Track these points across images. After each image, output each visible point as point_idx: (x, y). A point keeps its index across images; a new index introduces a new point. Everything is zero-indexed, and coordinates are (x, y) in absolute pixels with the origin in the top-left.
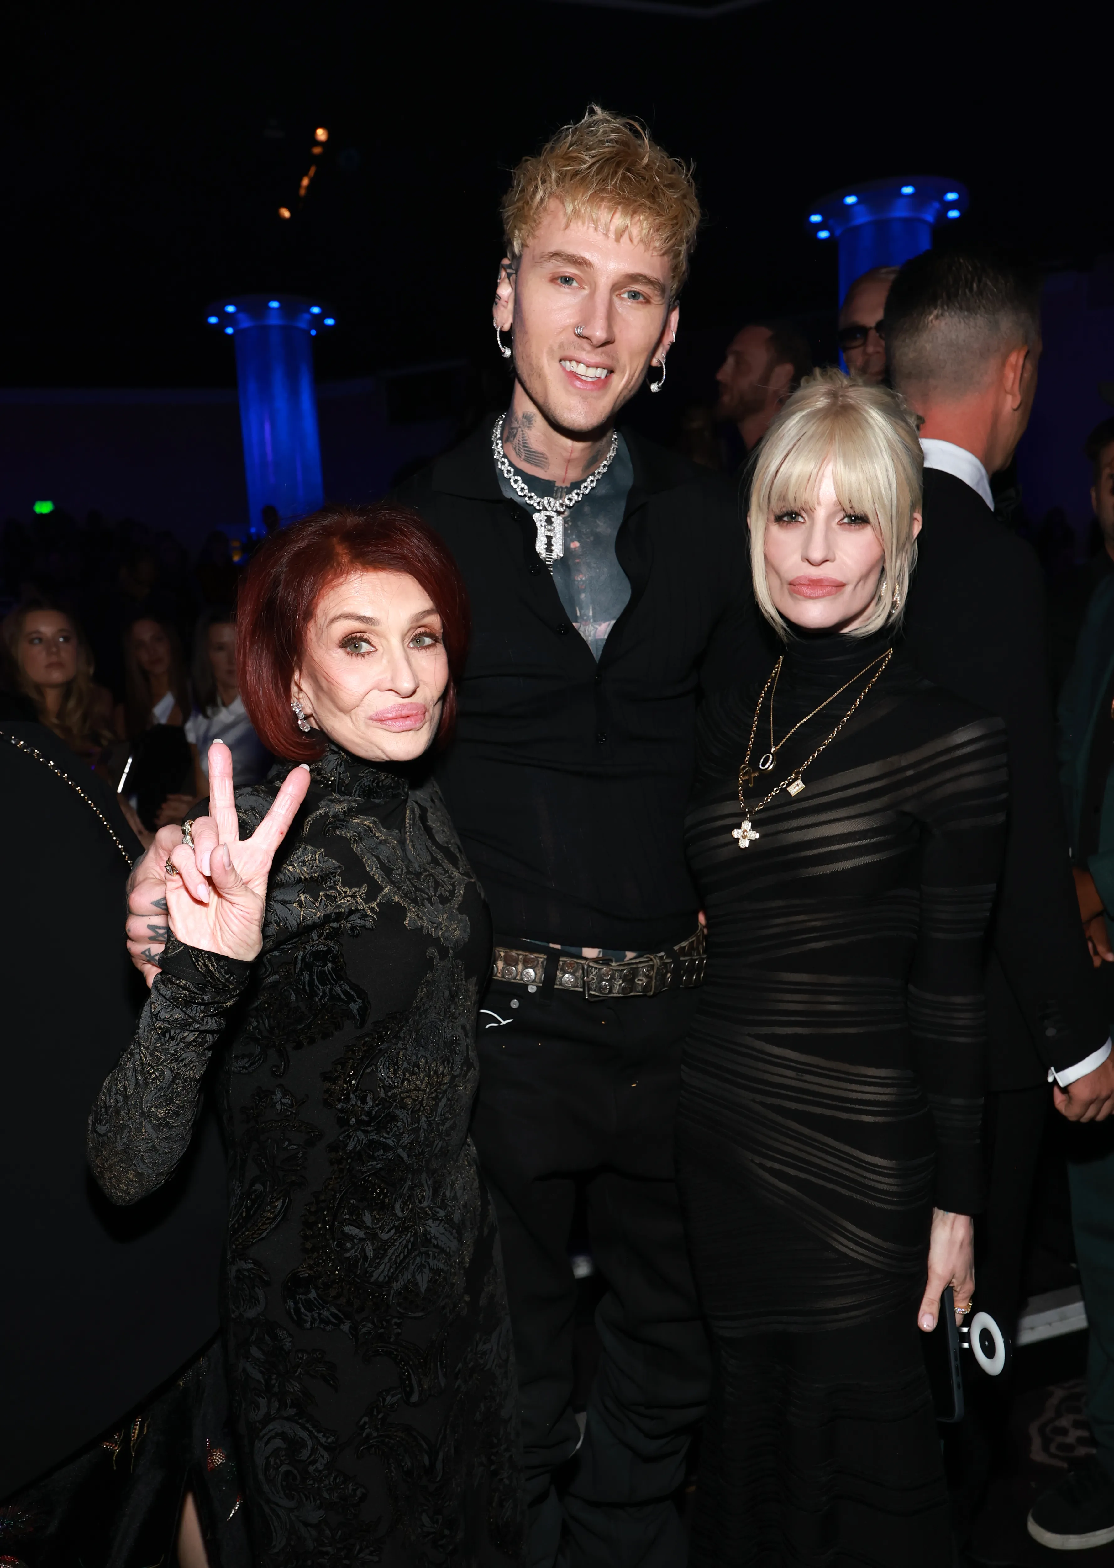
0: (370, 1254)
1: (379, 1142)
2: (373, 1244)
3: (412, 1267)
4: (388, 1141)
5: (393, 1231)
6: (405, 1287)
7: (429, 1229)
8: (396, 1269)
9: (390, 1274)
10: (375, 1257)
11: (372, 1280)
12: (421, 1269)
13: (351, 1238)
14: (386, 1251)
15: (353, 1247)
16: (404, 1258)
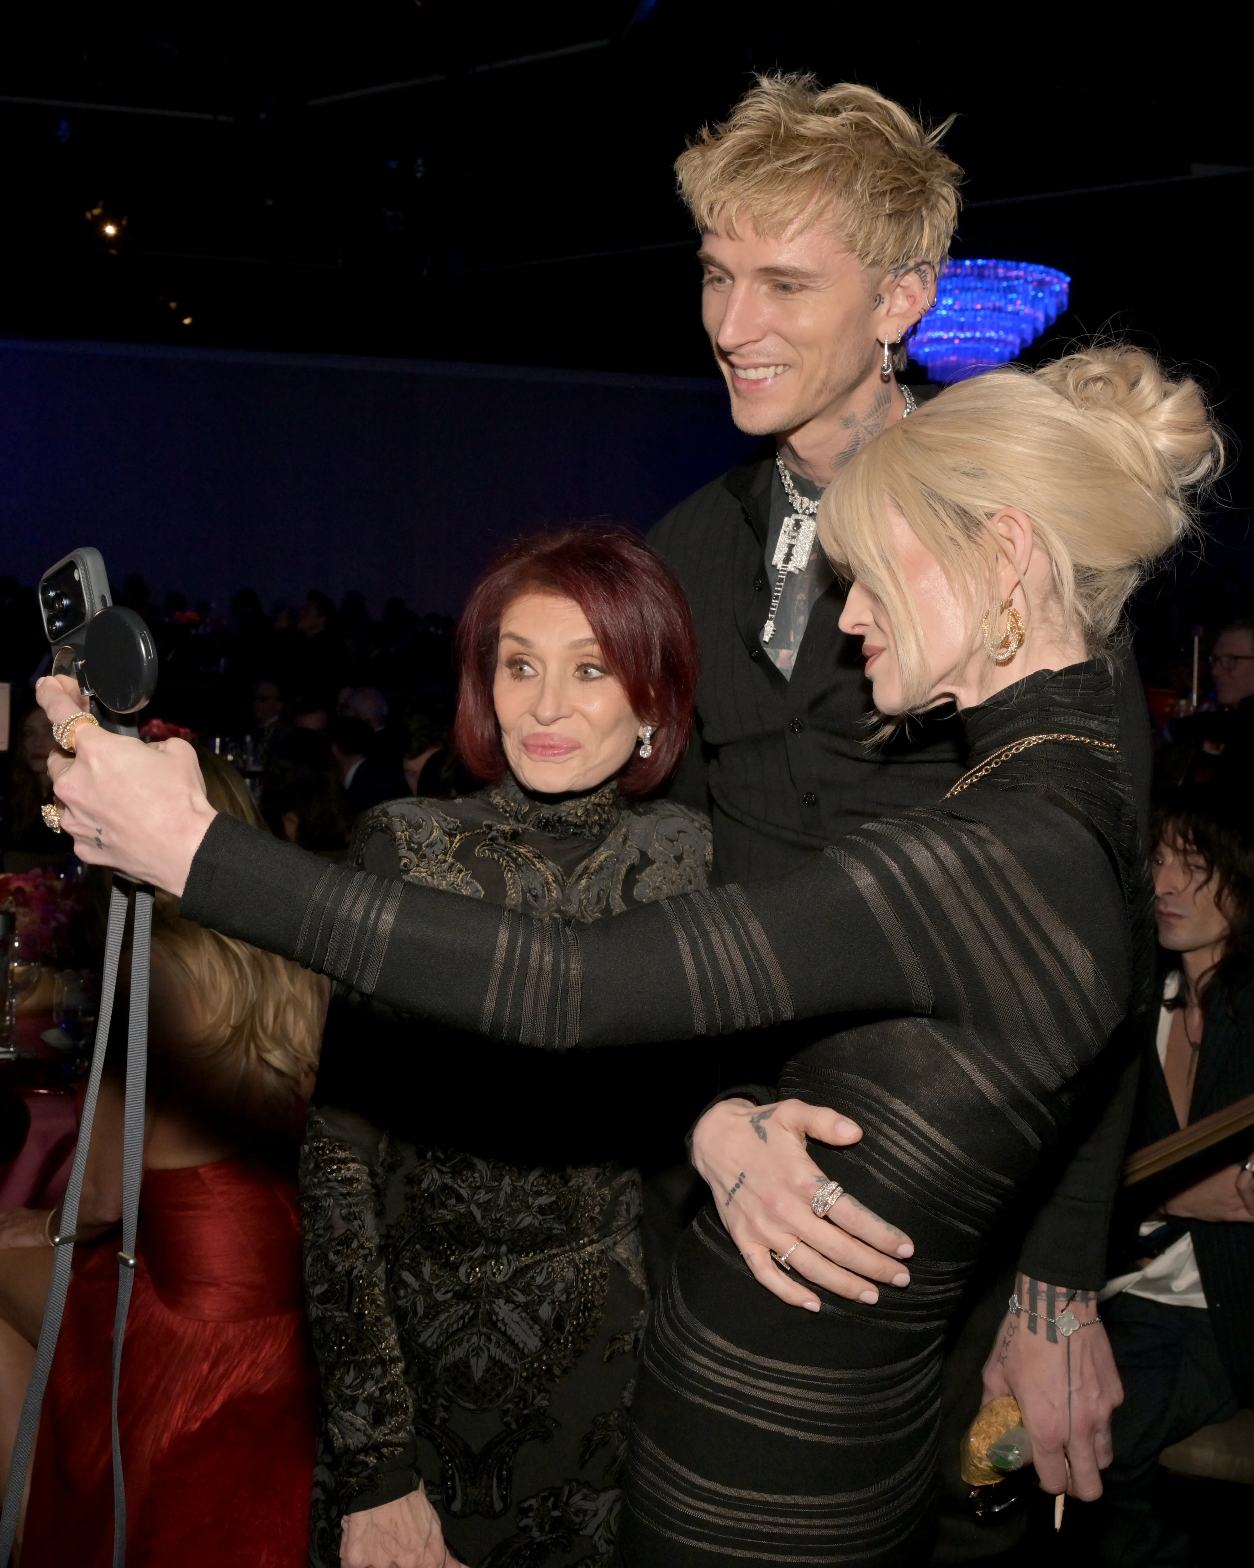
0: (420, 1310)
1: (451, 1188)
2: (425, 1301)
3: (466, 1345)
4: (461, 1190)
5: (450, 1295)
6: (455, 1365)
7: (497, 1309)
8: (447, 1339)
9: (439, 1342)
10: (426, 1315)
11: (420, 1340)
12: (477, 1351)
13: (406, 1285)
14: (438, 1313)
15: (405, 1297)
16: (458, 1330)
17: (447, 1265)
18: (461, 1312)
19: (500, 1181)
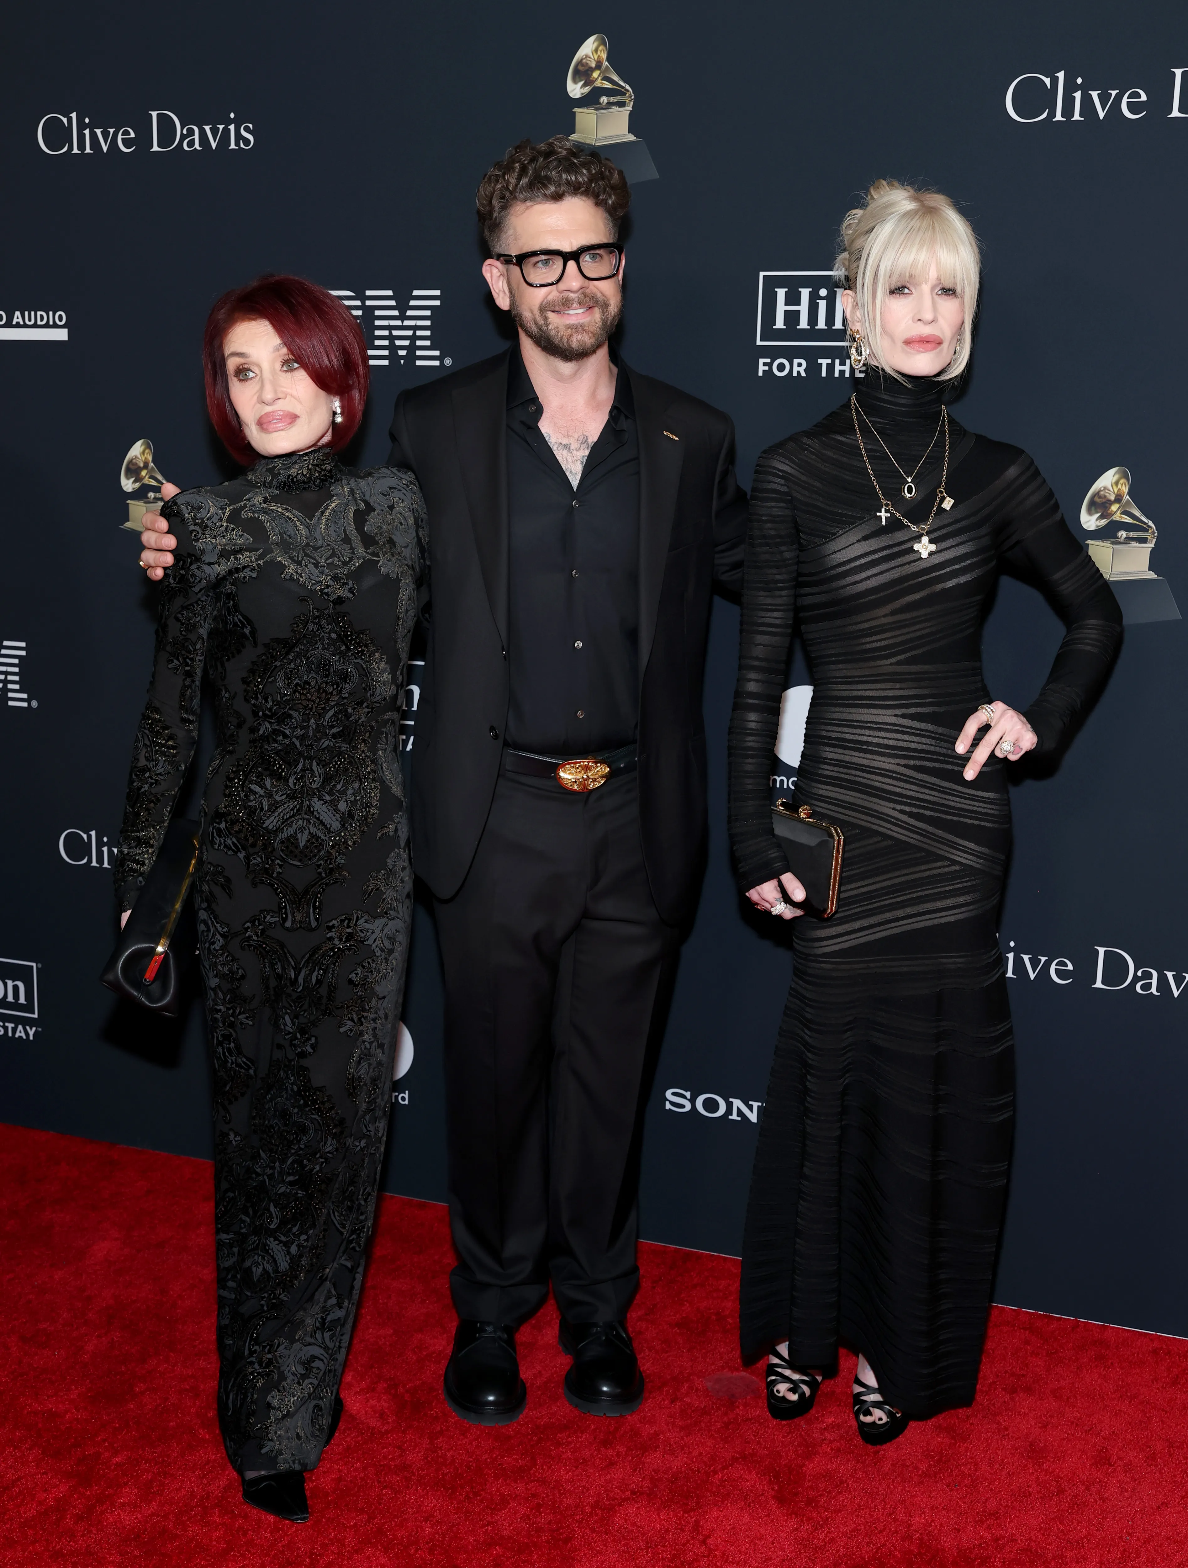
0: (266, 808)
1: (280, 731)
2: (269, 801)
3: (295, 826)
4: (285, 731)
5: (284, 797)
6: (288, 839)
7: (313, 804)
8: (283, 823)
9: (278, 825)
10: (269, 810)
11: (264, 826)
12: (302, 829)
13: (255, 793)
14: (277, 808)
15: (254, 800)
16: (291, 817)
17: (279, 778)
18: (292, 806)
19: (308, 722)
